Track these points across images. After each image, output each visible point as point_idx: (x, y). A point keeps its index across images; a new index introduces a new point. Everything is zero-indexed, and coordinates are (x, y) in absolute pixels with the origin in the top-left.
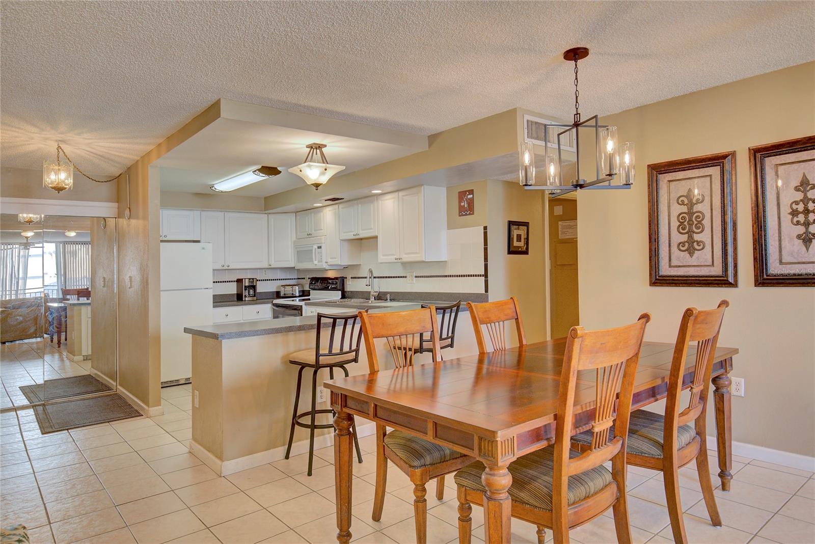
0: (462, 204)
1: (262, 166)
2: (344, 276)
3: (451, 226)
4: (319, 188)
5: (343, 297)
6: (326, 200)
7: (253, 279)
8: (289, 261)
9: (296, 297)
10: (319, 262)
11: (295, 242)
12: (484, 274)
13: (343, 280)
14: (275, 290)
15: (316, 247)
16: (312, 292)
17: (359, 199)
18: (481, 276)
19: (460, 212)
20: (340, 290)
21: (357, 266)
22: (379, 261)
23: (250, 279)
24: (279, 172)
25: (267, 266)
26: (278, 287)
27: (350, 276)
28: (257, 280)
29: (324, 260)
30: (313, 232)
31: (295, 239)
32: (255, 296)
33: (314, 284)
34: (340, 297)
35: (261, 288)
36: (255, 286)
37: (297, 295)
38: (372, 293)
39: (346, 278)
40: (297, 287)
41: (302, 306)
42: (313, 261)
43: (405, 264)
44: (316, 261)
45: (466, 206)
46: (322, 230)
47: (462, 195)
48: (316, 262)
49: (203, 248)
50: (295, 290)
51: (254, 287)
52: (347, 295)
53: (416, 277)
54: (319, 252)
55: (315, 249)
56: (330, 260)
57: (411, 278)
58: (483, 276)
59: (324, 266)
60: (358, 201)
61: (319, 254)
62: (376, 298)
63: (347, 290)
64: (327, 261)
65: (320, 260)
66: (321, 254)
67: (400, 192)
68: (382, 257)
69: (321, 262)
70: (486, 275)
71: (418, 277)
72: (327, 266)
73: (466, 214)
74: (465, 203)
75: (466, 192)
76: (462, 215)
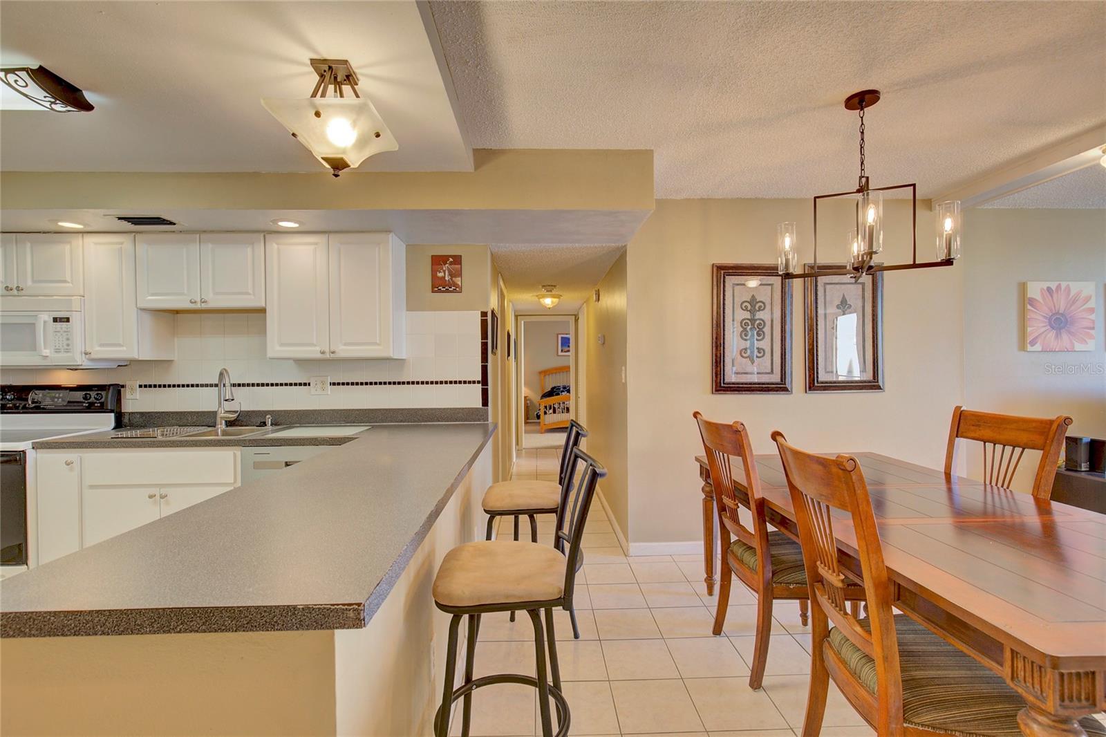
1: (41, 67)
2: (122, 384)
3: (413, 304)
4: (340, 173)
5: (119, 424)
6: (120, 218)
10: (58, 351)
12: (480, 379)
13: (118, 389)
15: (46, 317)
17: (205, 231)
18: (474, 382)
19: (433, 287)
20: (111, 411)
21: (166, 364)
22: (270, 354)
24: (88, 107)
27: (138, 383)
29: (78, 346)
30: (31, 283)
34: (113, 425)
38: (221, 414)
39: (123, 386)
41: (24, 452)
42: (36, 349)
43: (301, 362)
44: (45, 348)
45: (447, 279)
46: (65, 281)
47: (438, 261)
48: (46, 352)
52: (126, 420)
53: (334, 384)
54: (58, 329)
55: (45, 322)
56: (98, 348)
57: (319, 386)
58: (479, 382)
59: (77, 362)
60: (203, 236)
61: (59, 334)
62: (230, 423)
63: (131, 411)
64: (88, 350)
65: (66, 347)
66: (65, 334)
67: (332, 236)
68: (278, 348)
69: (67, 351)
70: (484, 381)
71: (339, 384)
72: (86, 360)
73: (447, 291)
74: (445, 274)
75: (447, 257)
76: (440, 291)
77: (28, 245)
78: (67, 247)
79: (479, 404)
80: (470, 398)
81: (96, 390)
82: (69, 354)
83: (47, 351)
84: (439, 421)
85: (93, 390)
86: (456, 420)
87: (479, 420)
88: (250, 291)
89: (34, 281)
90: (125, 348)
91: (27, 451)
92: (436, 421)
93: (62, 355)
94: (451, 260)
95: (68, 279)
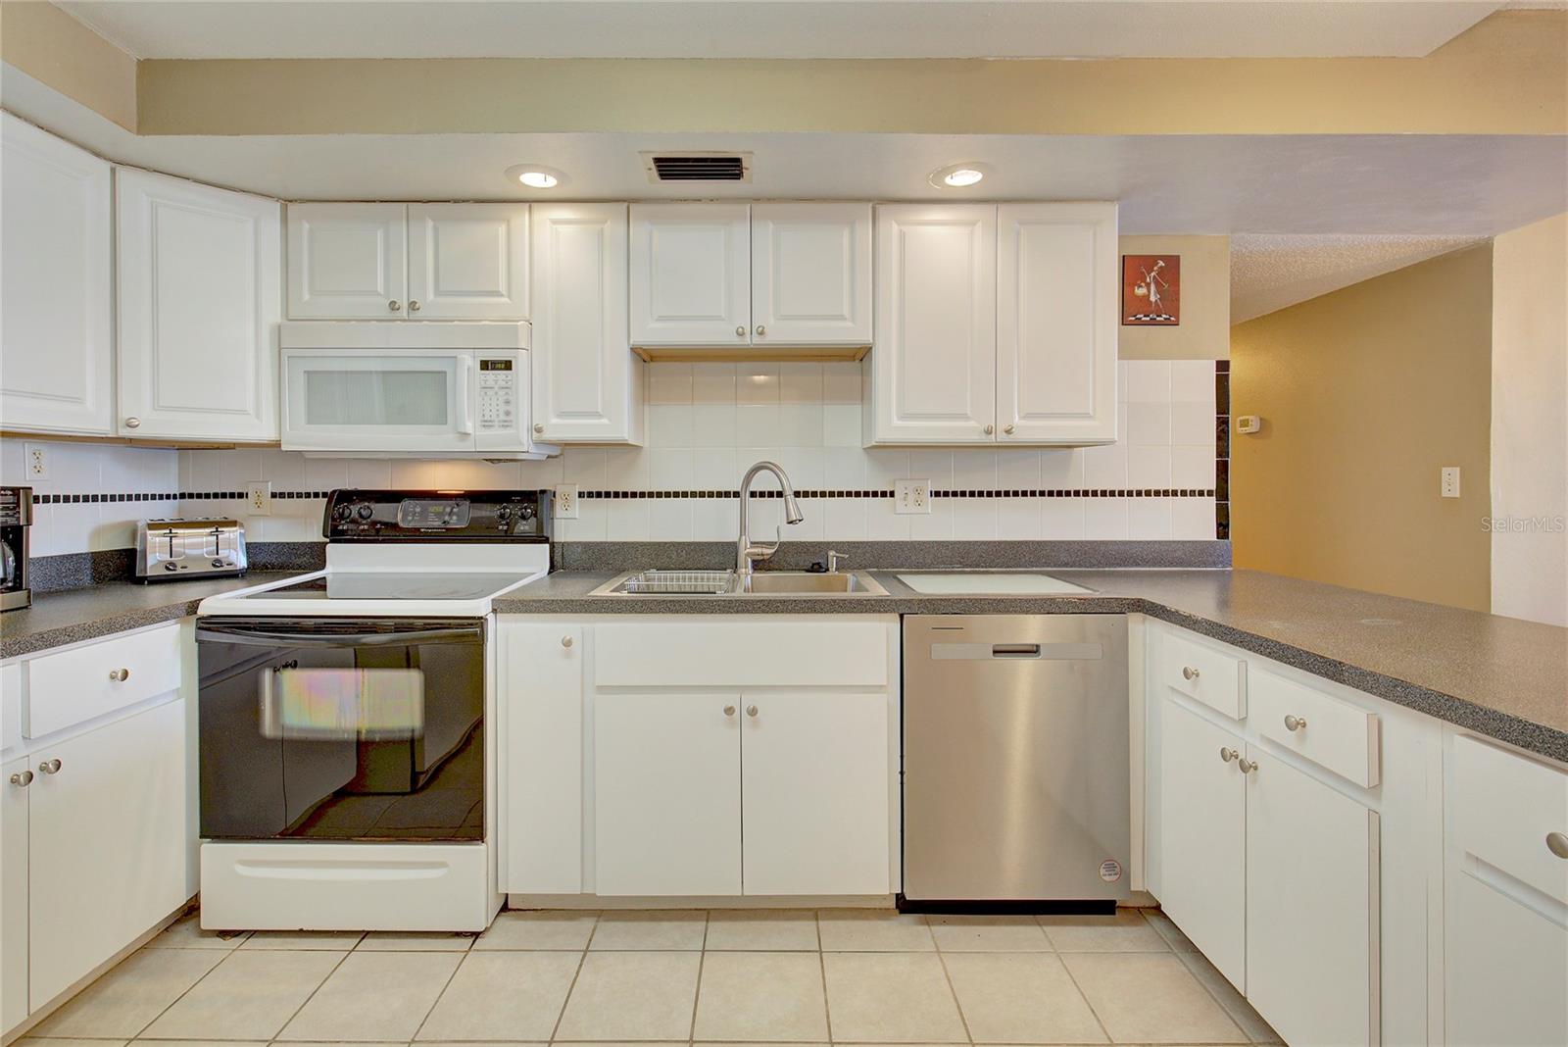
0: (1140, 291)
5: (556, 566)
6: (658, 161)
7: (16, 491)
8: (244, 413)
9: (231, 577)
10: (487, 424)
11: (277, 331)
12: (1214, 488)
13: (550, 500)
14: (86, 546)
15: (470, 361)
16: (332, 550)
17: (758, 200)
18: (1201, 493)
19: (1125, 314)
20: (546, 541)
22: (882, 434)
23: (2, 493)
27: (579, 489)
29: (524, 416)
30: (433, 297)
31: (280, 319)
32: (20, 584)
33: (367, 517)
34: (548, 565)
36: (23, 528)
37: (242, 563)
38: (749, 548)
39: (554, 495)
40: (238, 533)
41: (485, 619)
45: (1153, 298)
46: (498, 294)
48: (469, 426)
50: (233, 545)
51: (16, 537)
53: (937, 494)
54: (491, 383)
55: (468, 369)
56: (555, 421)
57: (912, 497)
58: (1210, 493)
59: (522, 444)
60: (758, 208)
61: (490, 393)
62: (759, 565)
63: (566, 540)
64: (537, 424)
65: (503, 417)
66: (502, 393)
67: (1003, 208)
68: (896, 422)
69: (506, 425)
70: (1222, 493)
71: (946, 494)
72: (529, 444)
73: (1153, 323)
74: (1149, 291)
75: (1155, 259)
76: (1139, 323)
77: (429, 221)
78: (502, 229)
79: (1209, 533)
80: (1196, 522)
81: (519, 501)
82: (509, 431)
83: (472, 424)
84: (1138, 565)
85: (513, 501)
86: (1171, 564)
87: (1215, 564)
88: (846, 312)
89: (438, 292)
90: (605, 421)
91: (488, 618)
92: (1132, 566)
93: (496, 432)
94: (1161, 263)
95: (503, 289)
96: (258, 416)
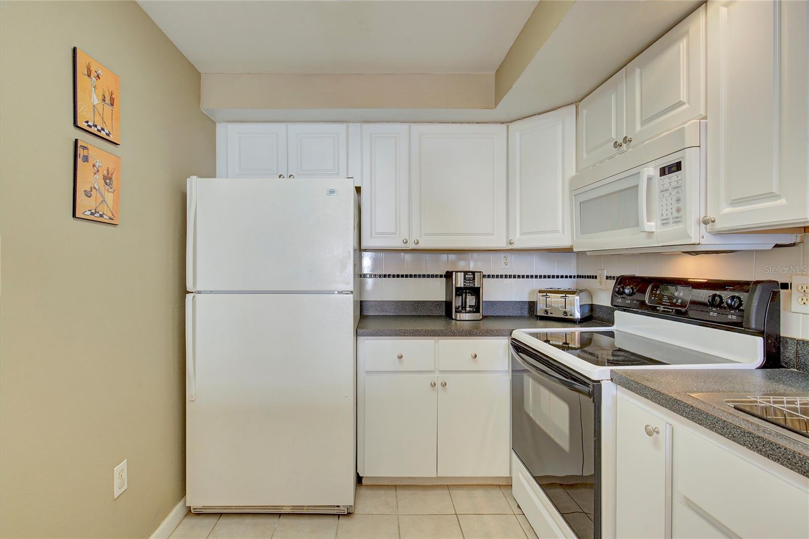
2: (781, 280)
5: (773, 359)
7: (473, 273)
8: (557, 231)
9: (572, 322)
10: (665, 222)
11: (573, 181)
13: (773, 292)
14: (526, 298)
15: (652, 171)
16: (618, 314)
20: (757, 333)
23: (466, 273)
25: (503, 245)
26: (531, 293)
28: (484, 276)
29: (694, 211)
30: (638, 128)
31: (574, 174)
32: (478, 311)
33: (630, 295)
34: (760, 359)
35: (492, 292)
36: (479, 288)
37: (578, 315)
39: (785, 286)
40: (578, 298)
42: (637, 223)
44: (648, 221)
46: (681, 104)
48: (650, 226)
49: (332, 192)
50: (572, 304)
51: (476, 292)
52: (789, 353)
54: (667, 186)
55: (650, 179)
56: (728, 210)
59: (692, 238)
61: (666, 194)
63: (799, 336)
64: (711, 216)
65: (675, 214)
66: (674, 193)
69: (677, 221)
72: (706, 235)
77: (638, 71)
78: (683, 45)
81: (731, 290)
82: (680, 226)
83: (653, 224)
85: (725, 290)
89: (642, 122)
90: (783, 201)
91: (603, 383)
93: (673, 228)
95: (684, 98)
96: (563, 233)
